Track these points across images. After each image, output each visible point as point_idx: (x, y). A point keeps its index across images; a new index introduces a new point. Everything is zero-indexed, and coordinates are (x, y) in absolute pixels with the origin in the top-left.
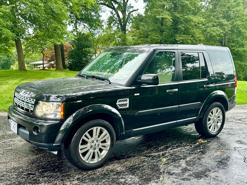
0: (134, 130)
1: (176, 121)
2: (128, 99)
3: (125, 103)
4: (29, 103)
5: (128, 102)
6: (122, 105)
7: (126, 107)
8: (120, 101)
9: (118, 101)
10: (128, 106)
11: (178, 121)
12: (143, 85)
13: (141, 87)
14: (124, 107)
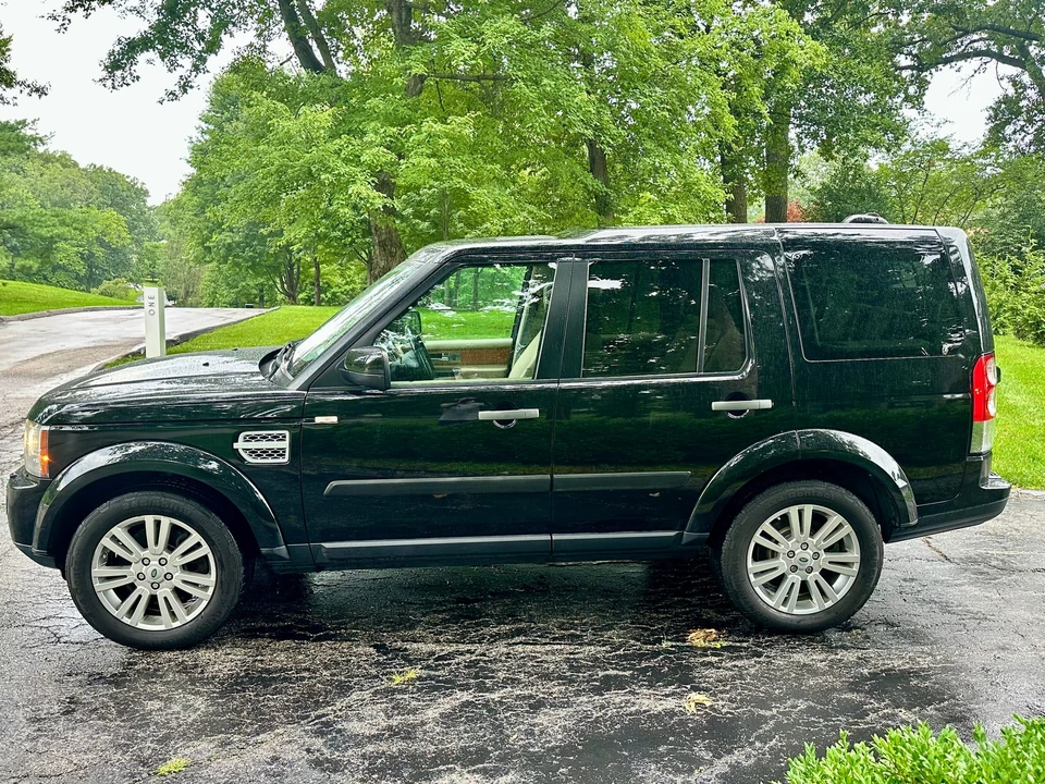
0: (327, 545)
1: (547, 537)
2: (287, 435)
3: (275, 445)
6: (264, 452)
8: (253, 438)
9: (242, 436)
10: (286, 459)
11: (555, 537)
14: (270, 460)
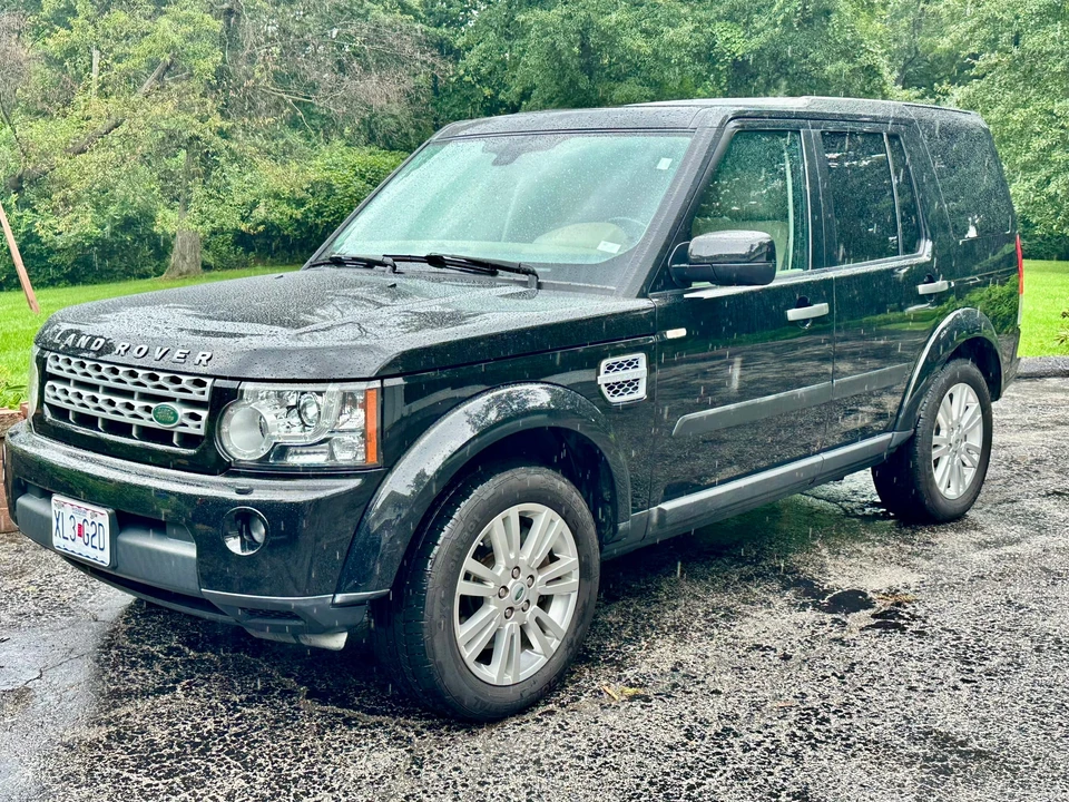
0: (668, 506)
2: (642, 357)
3: (630, 374)
4: (173, 400)
5: (641, 371)
7: (635, 396)
8: (610, 368)
9: (604, 364)
10: (641, 393)
12: (695, 285)
13: (686, 296)
14: (626, 398)
